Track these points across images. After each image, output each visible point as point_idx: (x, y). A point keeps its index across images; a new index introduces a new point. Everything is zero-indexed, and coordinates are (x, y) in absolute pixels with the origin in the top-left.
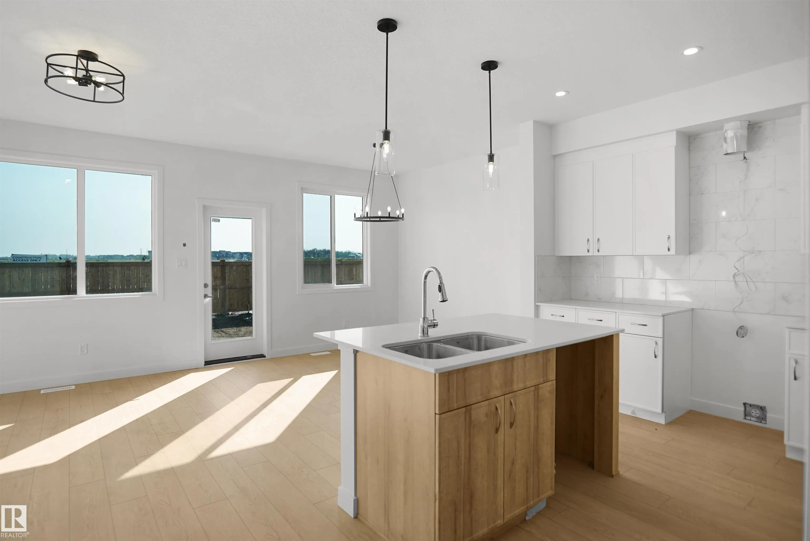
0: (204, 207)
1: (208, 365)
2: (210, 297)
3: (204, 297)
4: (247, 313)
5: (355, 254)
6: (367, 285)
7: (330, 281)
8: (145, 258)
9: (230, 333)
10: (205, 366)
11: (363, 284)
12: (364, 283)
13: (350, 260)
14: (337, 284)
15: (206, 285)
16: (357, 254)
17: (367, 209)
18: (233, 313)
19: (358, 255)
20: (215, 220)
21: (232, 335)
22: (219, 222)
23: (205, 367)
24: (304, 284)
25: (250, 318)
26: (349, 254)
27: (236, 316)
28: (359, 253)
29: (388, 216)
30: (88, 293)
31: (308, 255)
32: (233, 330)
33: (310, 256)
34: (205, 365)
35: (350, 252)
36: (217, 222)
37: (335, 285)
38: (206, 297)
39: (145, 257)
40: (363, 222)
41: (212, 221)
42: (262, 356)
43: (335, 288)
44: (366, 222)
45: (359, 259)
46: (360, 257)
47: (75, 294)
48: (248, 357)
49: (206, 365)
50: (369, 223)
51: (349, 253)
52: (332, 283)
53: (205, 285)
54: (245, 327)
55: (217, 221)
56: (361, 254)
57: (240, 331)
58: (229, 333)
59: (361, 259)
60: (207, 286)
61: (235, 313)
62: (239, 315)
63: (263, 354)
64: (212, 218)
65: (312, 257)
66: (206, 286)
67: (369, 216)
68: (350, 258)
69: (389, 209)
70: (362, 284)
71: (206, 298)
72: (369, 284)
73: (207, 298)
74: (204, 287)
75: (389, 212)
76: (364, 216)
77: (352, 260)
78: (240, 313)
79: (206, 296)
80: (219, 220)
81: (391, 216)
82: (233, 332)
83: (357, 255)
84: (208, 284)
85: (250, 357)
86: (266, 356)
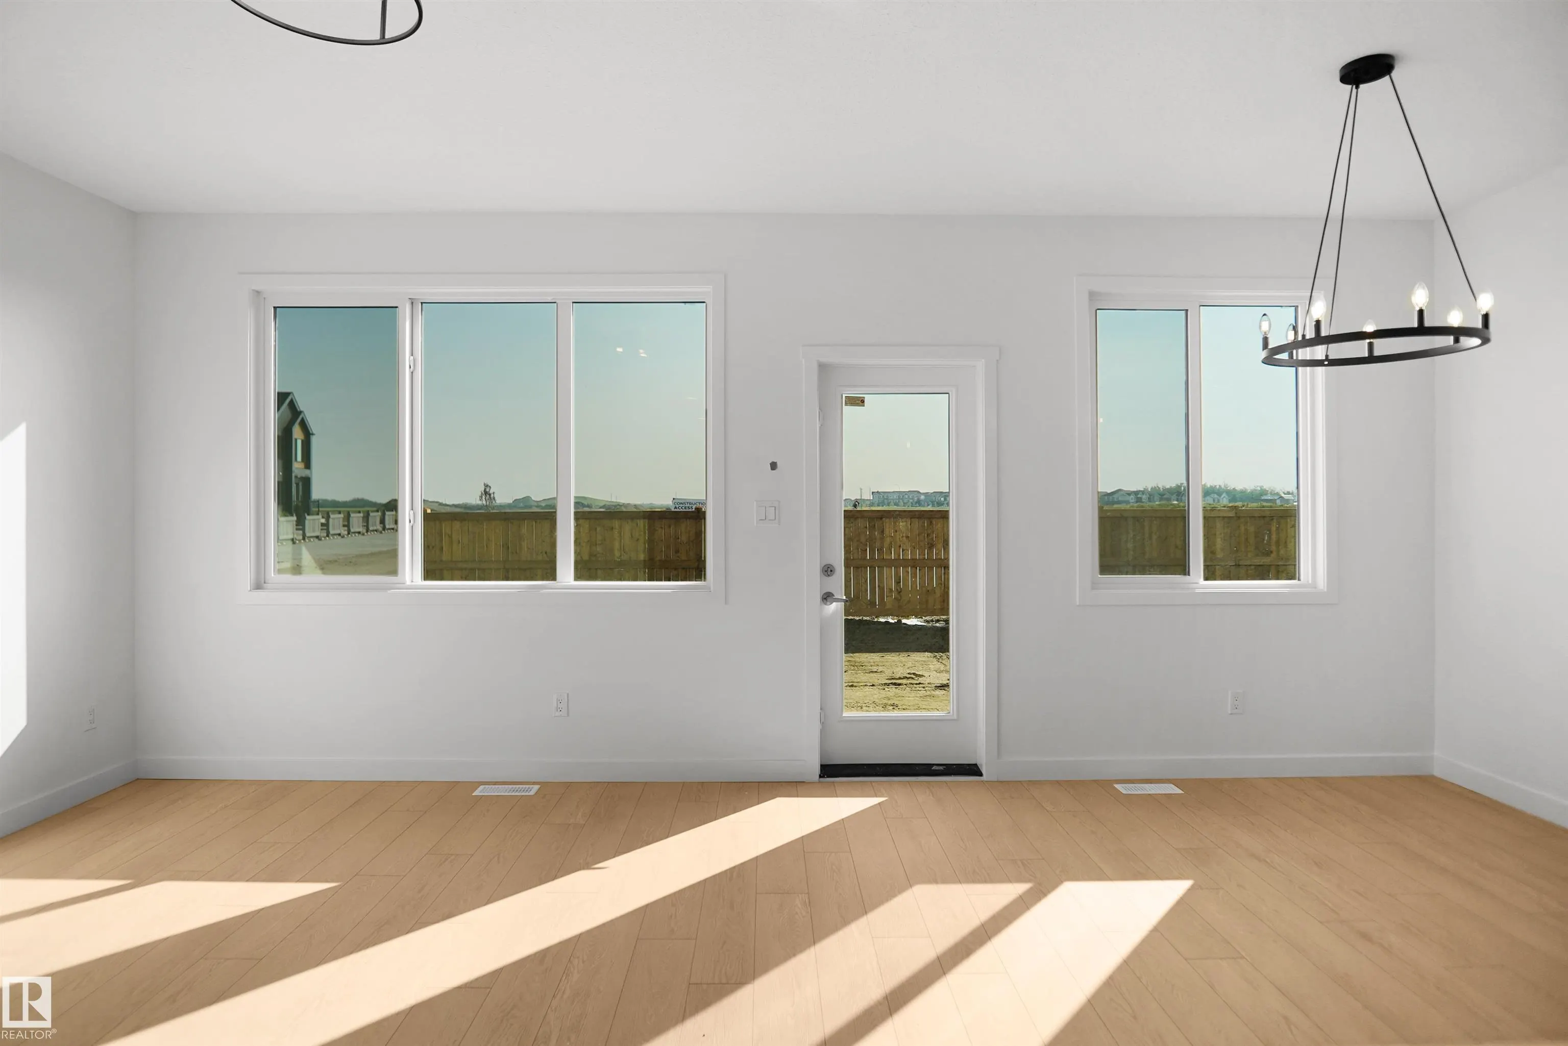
0: (822, 367)
1: (828, 777)
2: (837, 599)
3: (820, 599)
5: (1278, 494)
6: (1312, 585)
7: (1184, 569)
8: (857, 503)
10: (822, 779)
11: (1299, 580)
12: (1302, 578)
13: (1263, 507)
14: (1206, 579)
15: (829, 570)
16: (1283, 495)
17: (1319, 310)
19: (1286, 497)
22: (864, 406)
23: (819, 782)
24: (1099, 576)
26: (1262, 495)
28: (1288, 493)
29: (1416, 325)
30: (578, 578)
31: (1165, 496)
33: (1169, 499)
34: (820, 777)
35: (1265, 490)
36: (857, 405)
37: (1202, 582)
38: (827, 599)
39: (857, 501)
40: (1300, 369)
42: (973, 770)
43: (1197, 591)
44: (1308, 368)
45: (1286, 505)
46: (1291, 502)
47: (552, 580)
48: (934, 768)
49: (823, 776)
50: (1320, 370)
51: (1264, 492)
52: (1189, 575)
53: (824, 567)
56: (1292, 494)
59: (1294, 506)
60: (831, 571)
63: (976, 765)
64: (844, 396)
65: (1174, 500)
66: (828, 570)
67: (1323, 334)
68: (1265, 504)
69: (1420, 298)
70: (1293, 581)
71: (826, 603)
72: (1322, 583)
73: (830, 601)
74: (819, 574)
75: (1418, 309)
76: (1304, 336)
77: (1271, 507)
79: (827, 597)
80: (863, 401)
81: (1428, 323)
83: (1281, 497)
84: (834, 566)
85: (941, 768)
86: (984, 772)
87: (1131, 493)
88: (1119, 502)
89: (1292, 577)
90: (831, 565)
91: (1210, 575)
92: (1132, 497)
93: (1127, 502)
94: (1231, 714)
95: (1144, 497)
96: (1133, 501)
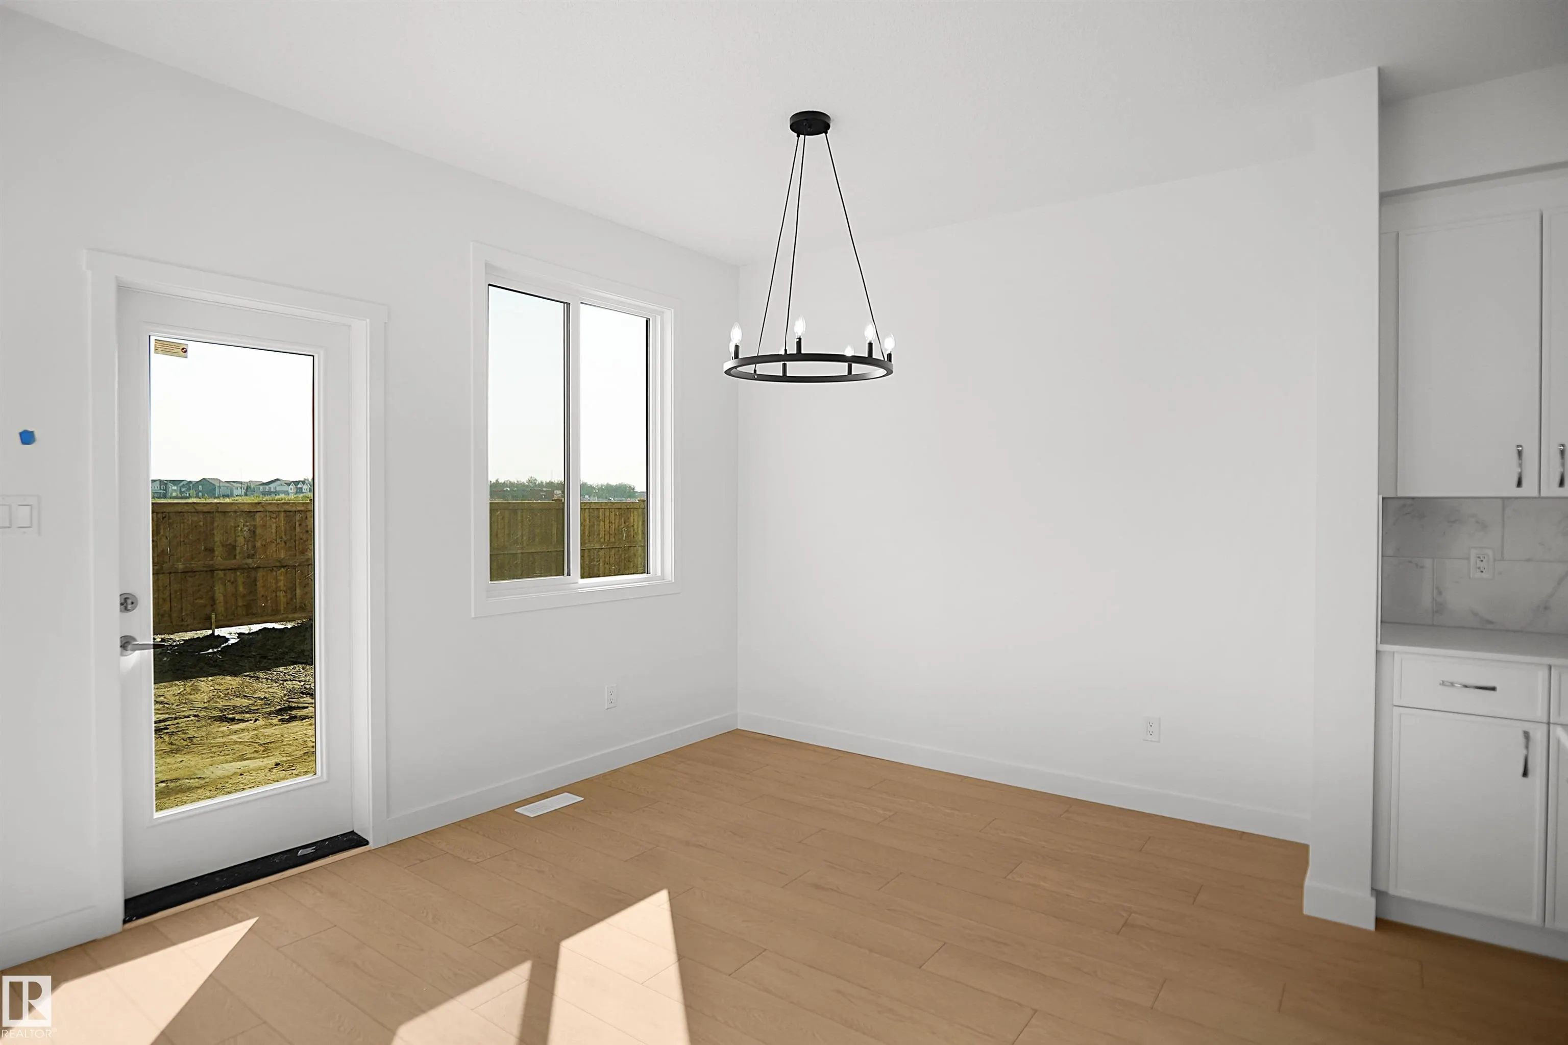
0: (123, 290)
1: (137, 918)
2: (143, 647)
3: (121, 646)
4: (207, 636)
6: (663, 577)
9: (166, 700)
10: (128, 925)
11: (648, 573)
12: (653, 571)
14: (582, 577)
15: (129, 601)
18: (167, 636)
20: (167, 348)
21: (173, 704)
22: (186, 357)
23: (124, 931)
24: (491, 582)
25: (220, 649)
27: (174, 643)
32: (174, 688)
34: (125, 922)
36: (175, 354)
37: (580, 580)
38: (129, 647)
41: (156, 350)
42: (353, 840)
43: (580, 590)
48: (300, 853)
49: (130, 920)
52: (569, 575)
53: (126, 599)
54: (210, 678)
55: (176, 350)
57: (196, 690)
58: (162, 698)
60: (132, 603)
61: (172, 636)
62: (185, 641)
63: (352, 833)
64: (153, 337)
66: (127, 603)
70: (645, 575)
71: (129, 652)
72: (669, 575)
73: (134, 650)
74: (121, 611)
78: (188, 635)
79: (127, 643)
80: (185, 351)
82: (174, 695)
84: (137, 596)
85: (309, 850)
86: (369, 838)
87: (291, 483)
88: (276, 493)
89: (645, 570)
90: (133, 595)
91: (588, 572)
92: (291, 486)
93: (287, 493)
94: (608, 709)
95: (305, 487)
96: (292, 491)
